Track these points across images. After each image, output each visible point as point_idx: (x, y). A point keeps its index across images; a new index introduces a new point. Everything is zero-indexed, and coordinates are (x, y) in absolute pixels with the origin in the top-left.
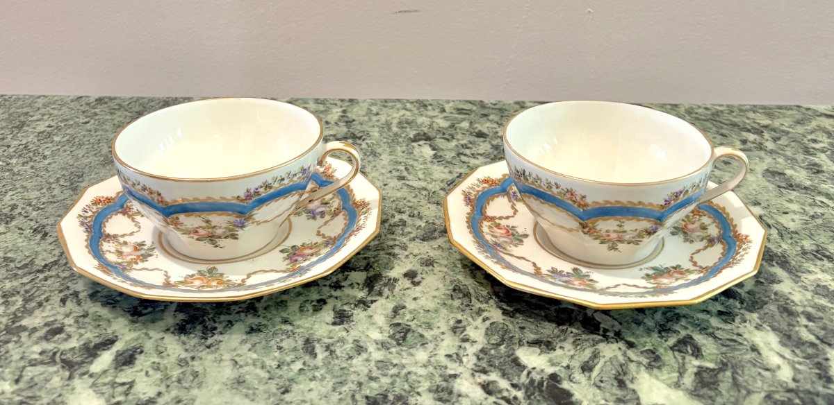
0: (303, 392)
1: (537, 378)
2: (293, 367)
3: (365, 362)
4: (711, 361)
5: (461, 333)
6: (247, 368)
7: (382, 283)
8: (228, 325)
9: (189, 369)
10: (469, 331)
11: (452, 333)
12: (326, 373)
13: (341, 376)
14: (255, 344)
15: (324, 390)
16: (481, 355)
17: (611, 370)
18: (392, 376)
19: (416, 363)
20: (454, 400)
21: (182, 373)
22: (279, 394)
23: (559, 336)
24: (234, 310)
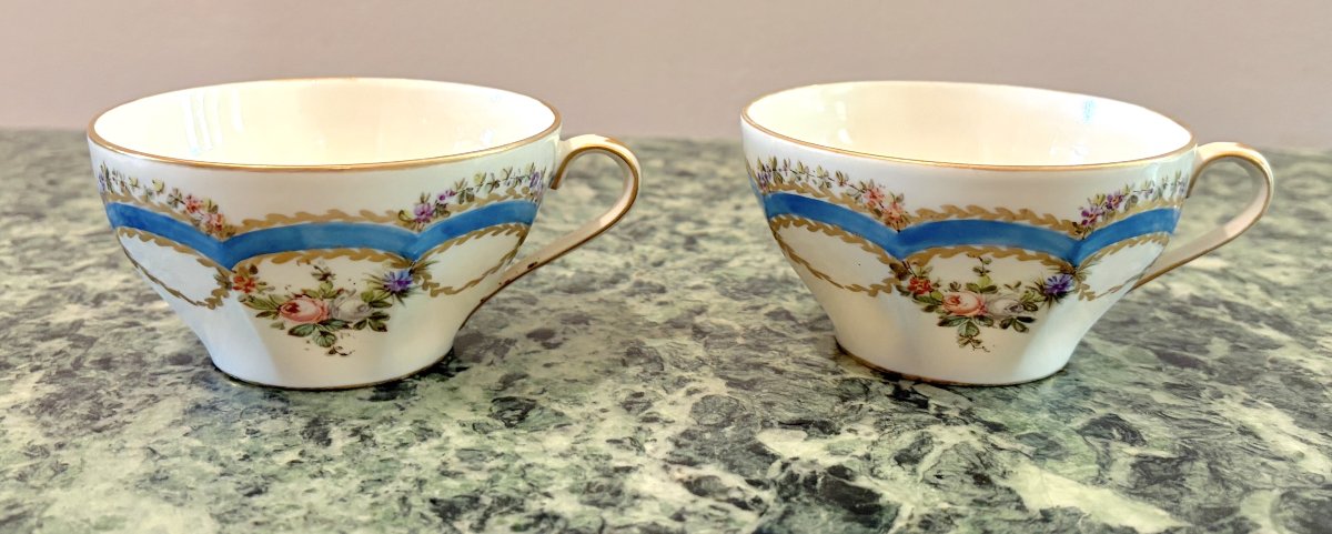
0: (293, 494)
1: (804, 472)
2: (276, 458)
3: (434, 451)
4: (1162, 448)
5: (643, 410)
6: (176, 460)
7: (482, 345)
8: (146, 401)
9: (49, 460)
10: (659, 408)
11: (624, 410)
12: (349, 466)
13: (379, 471)
14: (200, 427)
15: (341, 492)
16: (683, 441)
17: (959, 461)
18: (491, 470)
19: (545, 451)
20: (624, 503)
21: (31, 466)
22: (240, 496)
23: (844, 416)
24: (165, 381)
